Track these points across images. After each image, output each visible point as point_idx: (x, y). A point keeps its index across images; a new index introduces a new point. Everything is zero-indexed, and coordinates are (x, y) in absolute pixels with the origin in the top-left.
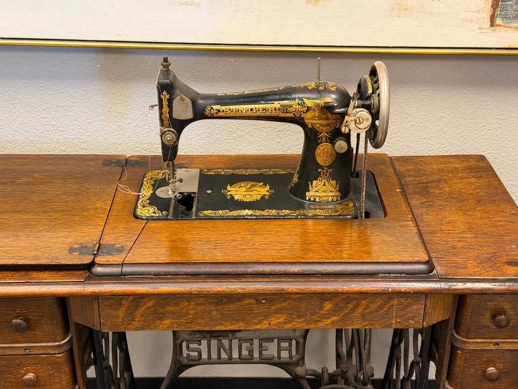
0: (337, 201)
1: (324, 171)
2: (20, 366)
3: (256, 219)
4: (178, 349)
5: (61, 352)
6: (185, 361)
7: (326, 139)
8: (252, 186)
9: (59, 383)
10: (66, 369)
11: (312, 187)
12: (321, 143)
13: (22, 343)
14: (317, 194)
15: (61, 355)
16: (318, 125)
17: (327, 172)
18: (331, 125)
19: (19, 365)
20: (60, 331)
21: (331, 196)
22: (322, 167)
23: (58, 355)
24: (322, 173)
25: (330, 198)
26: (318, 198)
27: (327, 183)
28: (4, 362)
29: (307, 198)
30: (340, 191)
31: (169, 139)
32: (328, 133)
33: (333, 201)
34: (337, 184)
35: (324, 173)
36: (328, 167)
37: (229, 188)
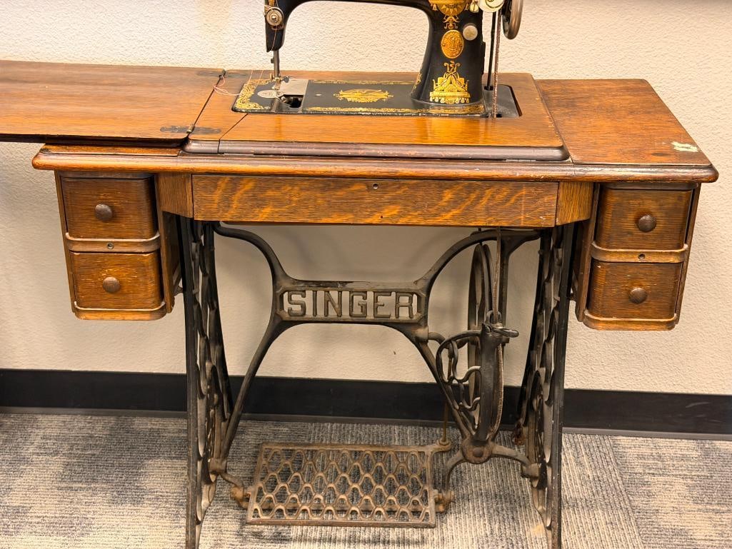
0: (465, 102)
1: (451, 65)
2: (102, 267)
3: (371, 115)
4: (278, 301)
5: (148, 250)
6: (286, 317)
7: (454, 25)
8: (367, 92)
9: (145, 291)
10: (152, 274)
11: (437, 85)
12: (448, 29)
13: (105, 238)
14: (443, 94)
15: (148, 255)
16: (444, 7)
17: (454, 66)
18: (459, 6)
19: (99, 265)
20: (146, 226)
21: (459, 97)
22: (448, 61)
23: (144, 255)
24: (448, 68)
25: (458, 100)
26: (443, 99)
27: (454, 81)
28: (84, 260)
29: (431, 100)
30: (469, 91)
31: (274, 17)
32: (455, 17)
33: (460, 103)
34: (465, 82)
35: (450, 68)
36: (456, 60)
37: (341, 92)
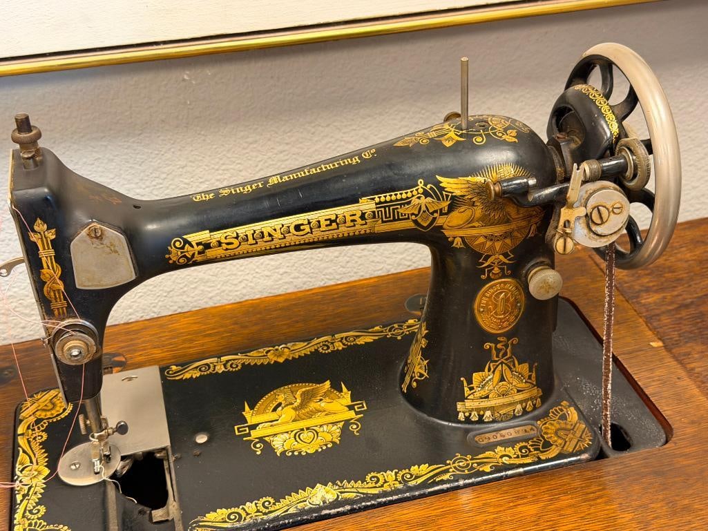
0: (535, 408)
1: (499, 346)
3: (352, 511)
7: (502, 270)
8: (307, 398)
11: (471, 389)
12: (489, 280)
14: (485, 404)
16: (482, 240)
17: (506, 346)
18: (516, 234)
21: (521, 402)
22: (493, 338)
24: (494, 352)
25: (519, 407)
26: (488, 413)
27: (508, 374)
29: (461, 417)
30: (538, 385)
31: (75, 352)
32: (506, 255)
33: (525, 412)
34: (530, 370)
35: (498, 351)
36: (509, 335)
37: (250, 416)
